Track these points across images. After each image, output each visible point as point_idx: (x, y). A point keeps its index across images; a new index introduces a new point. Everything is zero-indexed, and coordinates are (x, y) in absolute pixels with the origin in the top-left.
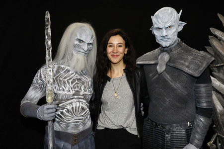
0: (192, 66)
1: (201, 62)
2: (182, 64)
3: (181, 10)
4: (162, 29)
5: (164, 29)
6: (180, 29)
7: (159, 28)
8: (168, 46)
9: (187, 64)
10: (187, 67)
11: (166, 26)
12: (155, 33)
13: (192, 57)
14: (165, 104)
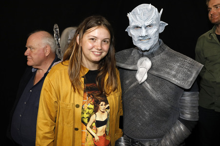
0: (180, 75)
1: (189, 71)
2: (168, 73)
3: (162, 9)
4: (141, 28)
5: (143, 28)
6: (162, 30)
7: (137, 27)
8: (148, 49)
9: (173, 73)
10: (175, 76)
11: (147, 25)
12: (132, 33)
13: (178, 65)
14: (145, 118)
